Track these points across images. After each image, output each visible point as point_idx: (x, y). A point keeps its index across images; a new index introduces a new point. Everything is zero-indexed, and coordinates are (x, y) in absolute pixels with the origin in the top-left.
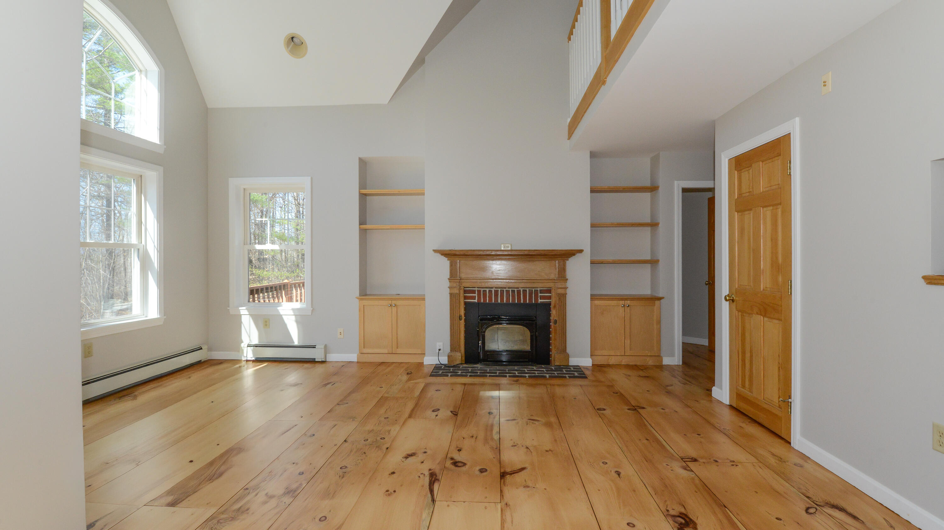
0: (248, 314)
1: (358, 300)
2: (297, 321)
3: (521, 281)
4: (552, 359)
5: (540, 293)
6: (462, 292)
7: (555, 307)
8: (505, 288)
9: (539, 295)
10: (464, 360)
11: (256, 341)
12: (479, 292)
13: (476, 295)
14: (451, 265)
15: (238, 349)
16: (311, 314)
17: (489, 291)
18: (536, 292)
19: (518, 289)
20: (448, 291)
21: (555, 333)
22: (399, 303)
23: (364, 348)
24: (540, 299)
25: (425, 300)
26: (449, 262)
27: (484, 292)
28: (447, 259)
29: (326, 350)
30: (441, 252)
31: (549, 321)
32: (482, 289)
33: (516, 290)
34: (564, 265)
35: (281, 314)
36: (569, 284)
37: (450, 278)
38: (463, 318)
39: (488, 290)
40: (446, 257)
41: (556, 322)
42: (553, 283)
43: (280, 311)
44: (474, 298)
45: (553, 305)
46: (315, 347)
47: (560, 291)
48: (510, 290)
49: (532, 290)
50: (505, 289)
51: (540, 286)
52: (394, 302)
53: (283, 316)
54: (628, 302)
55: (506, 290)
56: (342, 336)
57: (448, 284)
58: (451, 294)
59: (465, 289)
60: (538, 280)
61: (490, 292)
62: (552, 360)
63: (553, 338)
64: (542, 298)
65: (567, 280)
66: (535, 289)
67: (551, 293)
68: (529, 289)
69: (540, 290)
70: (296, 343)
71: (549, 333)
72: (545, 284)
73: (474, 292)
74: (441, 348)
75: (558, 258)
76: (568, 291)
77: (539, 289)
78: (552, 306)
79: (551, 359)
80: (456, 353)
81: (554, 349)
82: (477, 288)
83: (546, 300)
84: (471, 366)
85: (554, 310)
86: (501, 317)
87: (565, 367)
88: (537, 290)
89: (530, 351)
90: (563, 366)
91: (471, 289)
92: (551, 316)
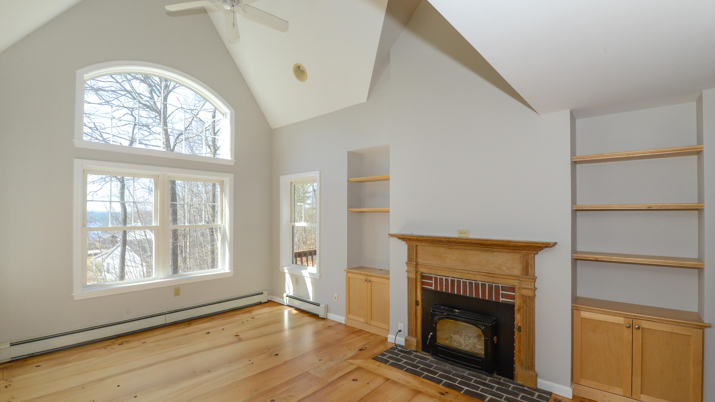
0: (288, 273)
1: (345, 272)
2: (312, 283)
3: (478, 273)
4: (516, 373)
5: (501, 290)
6: (419, 277)
7: (519, 310)
9: (501, 292)
10: (421, 347)
11: (291, 294)
12: (436, 279)
13: (433, 282)
14: (409, 249)
15: (282, 297)
16: (320, 278)
17: (446, 279)
18: (497, 288)
19: (476, 282)
20: (406, 275)
21: (520, 342)
22: (372, 279)
23: (349, 314)
24: (502, 297)
25: (389, 279)
26: (407, 245)
28: (405, 243)
29: (327, 309)
30: (398, 236)
31: (513, 325)
32: (439, 277)
33: (474, 282)
34: (532, 259)
35: (304, 276)
36: (538, 285)
37: (408, 261)
38: (420, 303)
39: (444, 278)
40: (404, 241)
41: (519, 329)
42: (517, 281)
43: (303, 273)
44: (431, 285)
45: (518, 308)
46: (319, 306)
47: (528, 293)
48: (468, 281)
49: (491, 285)
50: (462, 280)
51: (501, 283)
52: (369, 278)
53: (305, 277)
55: (463, 282)
56: (336, 300)
57: (405, 268)
58: (409, 278)
59: (423, 274)
60: (500, 274)
61: (447, 280)
62: (516, 375)
63: (516, 348)
64: (504, 296)
65: (536, 278)
66: (495, 284)
67: (514, 292)
68: (487, 283)
69: (502, 287)
70: (311, 300)
71: (513, 341)
72: (507, 280)
73: (431, 278)
74: (402, 329)
76: (537, 293)
77: (500, 285)
78: (516, 308)
79: (514, 373)
80: (413, 338)
81: (518, 362)
82: (434, 275)
83: (508, 299)
84: (425, 356)
85: (518, 313)
86: (455, 310)
87: (530, 390)
88: (499, 286)
89: (484, 358)
90: (528, 388)
91: (428, 276)
92: (515, 321)
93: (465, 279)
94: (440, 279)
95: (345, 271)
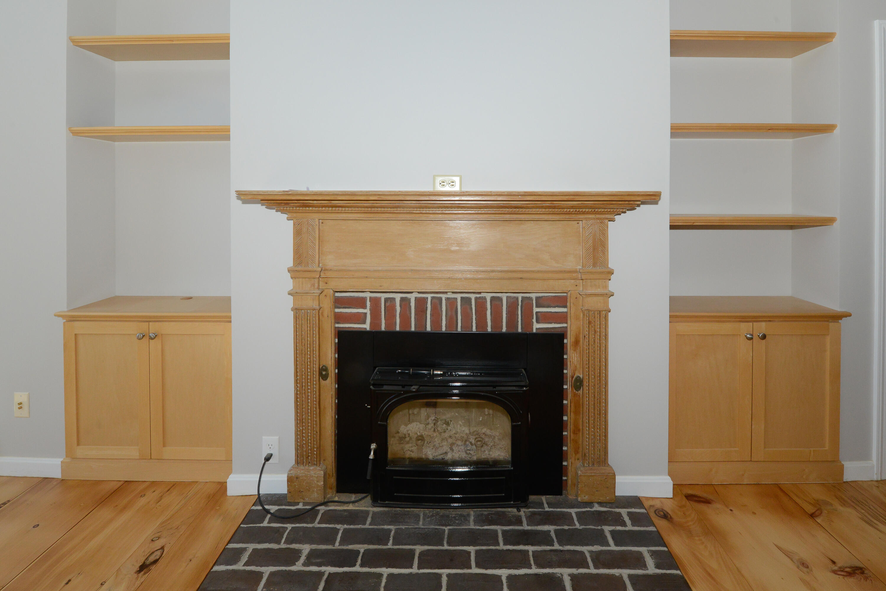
3: (489, 274)
4: (569, 478)
5: (537, 306)
6: (327, 304)
7: (576, 343)
8: (446, 293)
9: (536, 310)
10: (334, 482)
12: (375, 302)
13: (367, 311)
14: (298, 233)
17: (402, 299)
18: (527, 301)
19: (478, 296)
20: (290, 302)
21: (577, 411)
22: (167, 328)
23: (78, 444)
24: (537, 321)
25: (232, 323)
26: (289, 222)
27: (388, 304)
30: (261, 198)
31: (560, 379)
32: (383, 296)
33: (473, 296)
34: (604, 233)
36: (613, 285)
37: (295, 265)
38: (333, 371)
39: (398, 297)
40: (281, 210)
41: (578, 383)
42: (573, 281)
44: (361, 318)
45: (573, 339)
47: (592, 303)
48: (459, 296)
49: (515, 297)
50: (444, 296)
51: (537, 289)
52: (154, 327)
54: (762, 327)
57: (288, 282)
58: (297, 311)
59: (337, 294)
60: (533, 272)
61: (405, 302)
62: (569, 482)
63: (570, 426)
64: (542, 317)
65: (611, 273)
66: (525, 294)
67: (565, 307)
69: (537, 298)
71: (561, 410)
72: (552, 281)
73: (360, 302)
74: (275, 451)
75: (588, 213)
76: (612, 302)
77: (533, 296)
78: (568, 341)
79: (564, 478)
80: (312, 468)
81: (574, 455)
82: (371, 292)
83: (551, 323)
84: (351, 507)
85: (575, 350)
86: (433, 371)
87: (606, 507)
88: (530, 299)
89: (511, 470)
90: (601, 504)
91: (354, 297)
92: (565, 367)
93: (453, 293)
94: (386, 300)
95: (61, 319)
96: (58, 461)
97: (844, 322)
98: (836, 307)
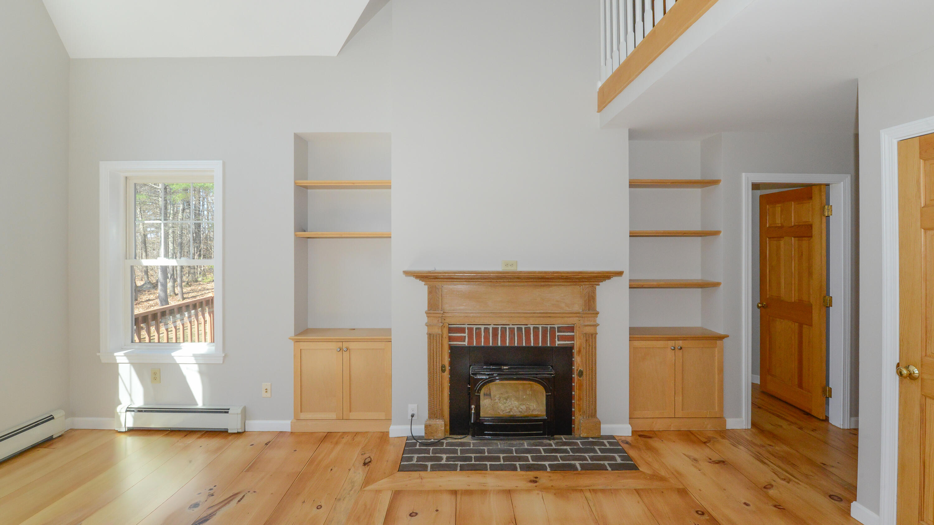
0: (128, 362)
1: (292, 343)
2: (201, 372)
3: (531, 315)
4: (575, 426)
5: (558, 332)
6: (446, 331)
7: (579, 351)
8: (509, 325)
9: (557, 334)
10: (449, 430)
11: (139, 402)
12: (470, 330)
13: (466, 335)
14: (430, 293)
15: (113, 414)
16: (223, 362)
17: (485, 328)
18: (553, 329)
19: (526, 326)
20: (425, 330)
21: (580, 389)
22: (352, 345)
23: (301, 412)
24: (558, 340)
25: (391, 341)
26: (426, 287)
27: (477, 331)
28: (424, 283)
29: (245, 415)
30: (415, 274)
31: (571, 371)
32: (475, 327)
33: (523, 327)
34: (594, 292)
35: (178, 362)
36: (599, 320)
37: (429, 310)
38: (448, 368)
39: (483, 327)
40: (422, 281)
41: (581, 374)
42: (577, 318)
43: (175, 358)
44: (462, 339)
45: (578, 350)
46: (227, 412)
47: (588, 330)
48: (516, 327)
49: (546, 327)
50: (508, 327)
51: (558, 323)
52: (345, 345)
53: (180, 365)
54: (680, 343)
55: (509, 328)
56: (268, 395)
57: (425, 319)
58: (430, 335)
59: (450, 326)
60: (556, 313)
61: (486, 330)
62: (576, 428)
63: (576, 397)
64: (561, 338)
65: (598, 313)
66: (551, 326)
67: (573, 332)
68: (542, 326)
69: (558, 328)
70: (200, 405)
71: (571, 388)
72: (566, 319)
73: (462, 330)
74: (415, 412)
75: (586, 282)
76: (599, 329)
77: (556, 326)
78: (575, 351)
79: (573, 426)
80: (437, 420)
81: (578, 412)
82: (468, 324)
83: (566, 341)
84: (460, 441)
85: (579, 355)
86: (503, 367)
87: (596, 439)
88: (554, 328)
89: (546, 419)
90: (592, 438)
91: (459, 327)
92: (573, 365)
93: (513, 325)
94: (476, 329)
96: (288, 422)
97: (725, 340)
98: (721, 331)
